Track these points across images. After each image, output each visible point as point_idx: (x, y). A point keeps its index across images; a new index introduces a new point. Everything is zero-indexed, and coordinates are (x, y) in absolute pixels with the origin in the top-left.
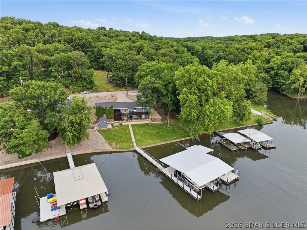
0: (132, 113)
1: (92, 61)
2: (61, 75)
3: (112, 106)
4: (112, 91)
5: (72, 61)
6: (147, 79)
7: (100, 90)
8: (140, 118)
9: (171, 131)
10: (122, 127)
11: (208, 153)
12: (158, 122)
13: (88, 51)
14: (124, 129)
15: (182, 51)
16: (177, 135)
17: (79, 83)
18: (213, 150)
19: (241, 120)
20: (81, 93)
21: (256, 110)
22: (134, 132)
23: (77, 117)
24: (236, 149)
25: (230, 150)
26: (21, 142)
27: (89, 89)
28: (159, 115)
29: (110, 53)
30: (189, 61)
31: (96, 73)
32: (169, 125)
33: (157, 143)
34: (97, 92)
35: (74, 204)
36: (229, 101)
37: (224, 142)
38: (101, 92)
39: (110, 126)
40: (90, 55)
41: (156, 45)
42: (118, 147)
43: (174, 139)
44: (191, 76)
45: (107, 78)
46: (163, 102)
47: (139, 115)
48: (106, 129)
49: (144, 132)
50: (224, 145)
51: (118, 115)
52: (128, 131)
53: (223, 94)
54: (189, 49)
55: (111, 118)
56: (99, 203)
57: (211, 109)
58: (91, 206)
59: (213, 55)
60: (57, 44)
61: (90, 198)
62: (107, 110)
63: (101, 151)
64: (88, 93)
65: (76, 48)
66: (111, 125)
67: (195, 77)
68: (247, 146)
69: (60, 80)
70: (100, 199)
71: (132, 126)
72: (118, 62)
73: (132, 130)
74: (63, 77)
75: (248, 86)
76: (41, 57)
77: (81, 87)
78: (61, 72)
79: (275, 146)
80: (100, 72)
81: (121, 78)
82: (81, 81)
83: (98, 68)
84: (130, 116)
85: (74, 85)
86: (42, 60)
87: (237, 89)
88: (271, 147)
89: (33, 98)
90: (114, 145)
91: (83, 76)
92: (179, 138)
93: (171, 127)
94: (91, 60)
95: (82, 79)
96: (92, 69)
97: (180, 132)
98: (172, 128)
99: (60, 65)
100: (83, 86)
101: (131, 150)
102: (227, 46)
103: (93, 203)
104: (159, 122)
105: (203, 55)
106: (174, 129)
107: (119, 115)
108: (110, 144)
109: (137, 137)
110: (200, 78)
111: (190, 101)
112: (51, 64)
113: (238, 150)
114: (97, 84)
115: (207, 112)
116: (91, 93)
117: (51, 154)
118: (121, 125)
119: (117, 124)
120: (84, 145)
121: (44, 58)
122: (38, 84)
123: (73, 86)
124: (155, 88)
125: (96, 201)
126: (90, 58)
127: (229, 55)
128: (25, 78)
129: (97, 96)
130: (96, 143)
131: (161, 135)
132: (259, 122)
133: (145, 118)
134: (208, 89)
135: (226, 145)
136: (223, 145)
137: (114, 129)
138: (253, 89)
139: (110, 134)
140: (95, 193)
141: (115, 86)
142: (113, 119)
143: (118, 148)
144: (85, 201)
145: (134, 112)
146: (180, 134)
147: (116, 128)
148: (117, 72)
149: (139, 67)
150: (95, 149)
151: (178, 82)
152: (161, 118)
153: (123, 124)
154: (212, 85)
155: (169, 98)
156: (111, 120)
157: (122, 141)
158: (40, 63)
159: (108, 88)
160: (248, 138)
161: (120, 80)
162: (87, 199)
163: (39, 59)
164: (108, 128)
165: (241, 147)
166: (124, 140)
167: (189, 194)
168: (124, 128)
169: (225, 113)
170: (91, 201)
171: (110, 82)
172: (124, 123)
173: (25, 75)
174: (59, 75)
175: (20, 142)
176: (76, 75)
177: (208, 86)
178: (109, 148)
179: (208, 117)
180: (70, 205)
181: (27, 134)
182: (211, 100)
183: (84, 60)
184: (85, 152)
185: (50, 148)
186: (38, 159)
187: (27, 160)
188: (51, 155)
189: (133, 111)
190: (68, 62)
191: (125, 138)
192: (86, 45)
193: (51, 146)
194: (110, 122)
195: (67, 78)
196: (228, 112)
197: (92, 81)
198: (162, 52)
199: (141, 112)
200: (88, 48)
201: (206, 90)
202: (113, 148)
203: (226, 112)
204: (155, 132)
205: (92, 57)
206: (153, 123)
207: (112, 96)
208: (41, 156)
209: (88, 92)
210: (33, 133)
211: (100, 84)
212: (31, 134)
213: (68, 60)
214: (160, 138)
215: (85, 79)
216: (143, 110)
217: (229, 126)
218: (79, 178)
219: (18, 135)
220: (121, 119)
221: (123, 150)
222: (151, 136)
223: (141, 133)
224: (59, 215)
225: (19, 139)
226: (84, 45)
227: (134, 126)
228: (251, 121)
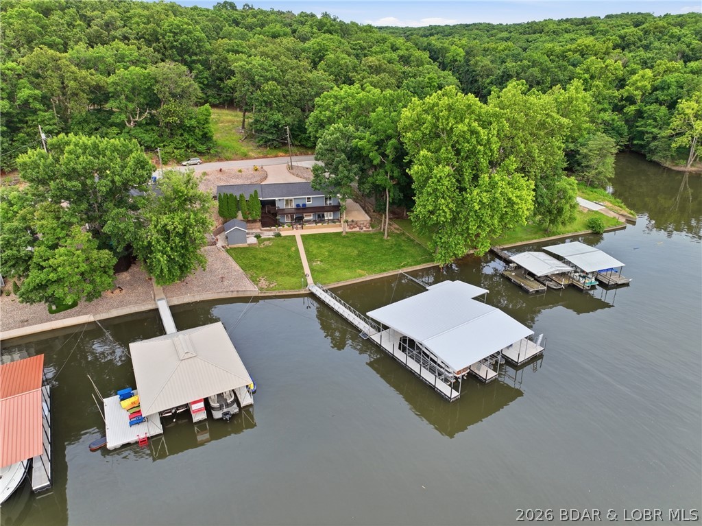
0: (302, 209)
1: (207, 85)
2: (134, 122)
3: (256, 192)
4: (255, 158)
5: (158, 86)
6: (335, 129)
7: (228, 155)
8: (321, 219)
9: (391, 249)
10: (279, 241)
11: (476, 298)
12: (362, 229)
13: (194, 62)
14: (284, 247)
15: (418, 60)
16: (405, 258)
17: (178, 139)
18: (488, 291)
19: (552, 221)
20: (184, 163)
21: (588, 199)
22: (307, 251)
23: (177, 219)
24: (540, 287)
25: (527, 292)
26: (53, 276)
27: (200, 154)
28: (364, 212)
29: (248, 67)
30: (435, 84)
31: (215, 114)
32: (388, 236)
33: (361, 276)
34: (220, 160)
35: (178, 412)
36: (526, 178)
37: (513, 274)
38: (230, 160)
39: (252, 240)
40: (200, 72)
41: (356, 45)
42: (271, 286)
43: (399, 268)
44: (438, 120)
45: (243, 127)
46: (373, 183)
47: (319, 214)
48: (245, 245)
49: (330, 252)
50: (513, 279)
51: (269, 214)
52: (293, 249)
53: (513, 163)
54: (435, 55)
55: (254, 221)
56: (234, 409)
57: (485, 198)
58: (217, 415)
59: (490, 70)
60: (120, 46)
61: (213, 398)
62: (244, 203)
63: (235, 295)
64: (200, 164)
65: (167, 53)
66: (255, 237)
67: (448, 123)
68: (564, 282)
69: (132, 132)
70: (237, 401)
71: (302, 239)
72: (266, 87)
73: (304, 248)
74: (138, 124)
75: (572, 142)
76: (85, 78)
77: (182, 148)
78: (133, 113)
79: (627, 282)
80: (226, 112)
81: (276, 126)
82: (182, 135)
83: (220, 103)
84: (298, 217)
85: (165, 143)
86: (88, 84)
87: (546, 149)
88: (619, 283)
89: (72, 174)
90: (262, 281)
91: (187, 123)
92: (411, 265)
93: (392, 241)
94: (204, 85)
95: (184, 130)
96: (207, 106)
97: (412, 251)
98: (394, 242)
99: (131, 96)
100: (188, 146)
101: (302, 292)
102: (525, 45)
103: (221, 408)
104: (364, 229)
105: (468, 70)
106: (399, 245)
107: (272, 214)
108: (255, 281)
109: (314, 263)
110: (460, 126)
111: (436, 180)
112: (110, 95)
113: (543, 291)
114: (220, 142)
115: (475, 204)
116: (206, 162)
117: (122, 304)
118: (278, 235)
119: (268, 233)
120: (195, 282)
121: (92, 80)
122: (83, 143)
123: (164, 146)
124: (356, 149)
125: (228, 405)
126: (201, 79)
127: (529, 67)
128: (51, 128)
129: (221, 170)
130: (222, 278)
131: (370, 258)
132: (593, 227)
133: (333, 221)
134: (480, 151)
135: (516, 281)
136: (509, 280)
137: (262, 246)
138: (584, 151)
139: (255, 257)
140: (225, 388)
141: (260, 146)
142: (259, 224)
143: (273, 289)
144: (202, 405)
145: (307, 206)
146: (413, 256)
147: (267, 243)
148: (265, 111)
149: (317, 99)
150: (220, 291)
151: (409, 135)
152: (369, 219)
153: (283, 234)
154: (488, 141)
155: (386, 173)
156: (254, 224)
157: (280, 273)
158: (83, 91)
159: (244, 149)
160: (568, 263)
161: (273, 130)
162: (206, 401)
163: (81, 83)
164: (248, 242)
165: (552, 284)
166: (286, 269)
167: (432, 388)
168: (286, 242)
169: (516, 207)
170: (215, 404)
171: (249, 137)
172: (286, 232)
173: (51, 122)
174: (129, 122)
175: (50, 277)
176: (170, 119)
177: (478, 142)
178: (251, 289)
179: (478, 216)
180: (171, 414)
181: (66, 258)
182: (484, 177)
183: (187, 84)
184: (198, 298)
185: (118, 291)
186: (94, 315)
187: (69, 316)
188: (122, 306)
189: (304, 205)
190: (149, 88)
191: (287, 265)
192: (190, 48)
193: (121, 285)
194: (252, 229)
195: (148, 127)
196: (524, 205)
197: (206, 133)
198: (371, 62)
199: (324, 207)
200: (196, 54)
201: (473, 152)
202: (261, 289)
203: (518, 204)
204: (356, 252)
205: (205, 75)
206: (350, 230)
207: (256, 170)
208: (100, 308)
209: (199, 161)
210: (78, 256)
211: (227, 142)
212: (75, 259)
213: (149, 84)
214: (368, 265)
215: (190, 130)
216: (328, 202)
217: (524, 236)
218: (187, 356)
219: (45, 260)
220: (277, 223)
221: (284, 293)
222: (347, 262)
223: (324, 255)
224: (148, 435)
225: (47, 269)
226: (184, 47)
227: (306, 239)
228: (575, 225)
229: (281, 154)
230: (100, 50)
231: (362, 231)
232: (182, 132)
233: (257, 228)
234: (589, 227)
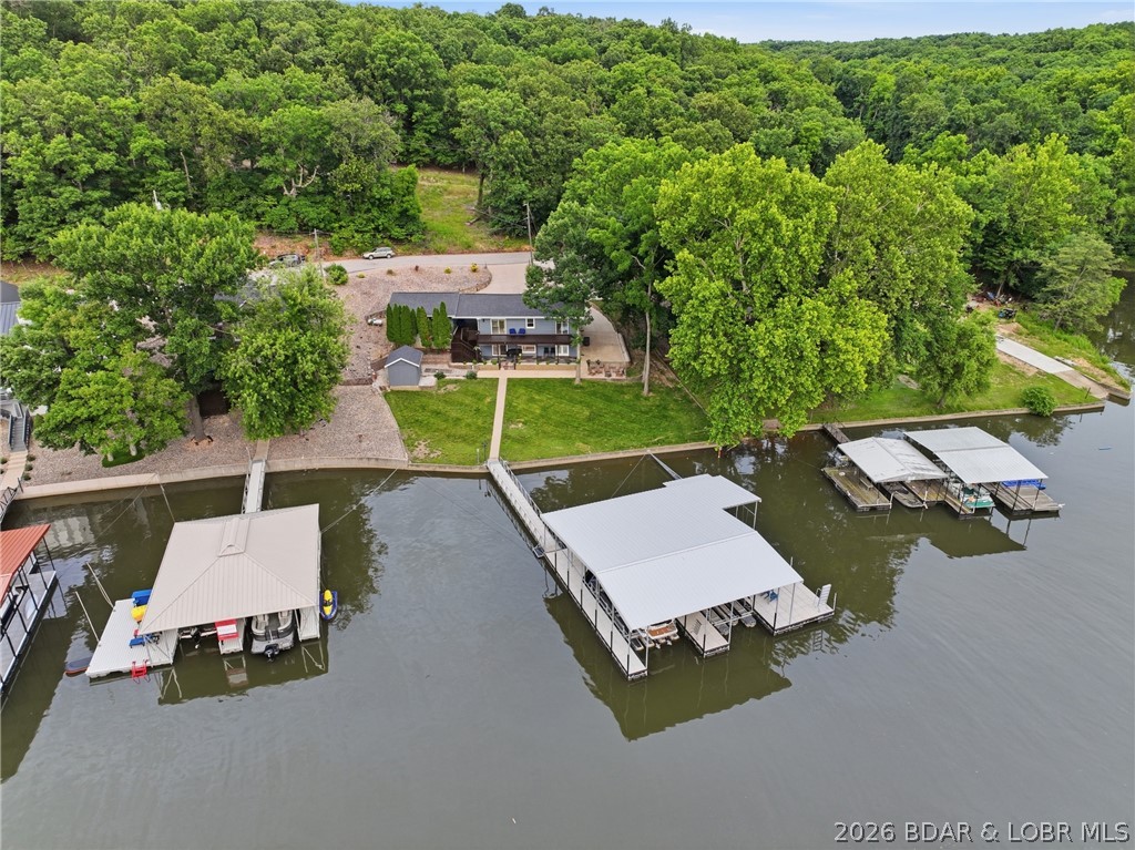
0: (519, 337)
1: (435, 134)
2: (297, 188)
3: (443, 304)
4: (483, 252)
5: (333, 135)
6: (564, 210)
7: (443, 245)
8: (549, 355)
9: (646, 413)
10: (472, 386)
11: (731, 511)
12: (610, 376)
13: (416, 98)
14: (475, 395)
16: (665, 430)
17: (360, 218)
18: (759, 499)
19: (945, 388)
20: (367, 255)
21: (1045, 353)
22: (508, 405)
23: (281, 339)
24: (881, 501)
25: (853, 507)
26: (83, 412)
27: (397, 241)
28: (624, 349)
29: (482, 107)
30: (817, 139)
31: (428, 180)
32: (650, 391)
33: (579, 453)
34: (427, 252)
37: (843, 474)
38: (443, 253)
39: (429, 381)
40: (426, 115)
41: (694, 72)
42: (432, 456)
43: (647, 446)
45: (480, 203)
47: (548, 346)
48: (415, 388)
49: (544, 409)
50: (838, 483)
51: (466, 342)
52: (488, 400)
55: (441, 351)
56: (287, 642)
57: (779, 337)
58: (258, 647)
59: (934, 115)
60: (297, 74)
61: (261, 619)
62: (423, 321)
63: (372, 464)
64: (392, 257)
65: (376, 86)
66: (436, 376)
68: (929, 496)
69: (292, 205)
70: (294, 629)
71: (508, 386)
72: (507, 140)
73: (506, 399)
74: (302, 193)
76: (226, 122)
77: (367, 232)
78: (294, 174)
79: (1055, 508)
81: (518, 201)
82: (368, 211)
83: (454, 164)
84: (512, 349)
85: (342, 223)
86: (229, 131)
88: (1037, 509)
90: (422, 447)
91: (376, 192)
92: (670, 443)
93: (654, 399)
94: (431, 134)
95: (373, 204)
96: (412, 167)
97: (683, 419)
98: (657, 403)
99: (293, 149)
100: (376, 229)
101: (476, 470)
103: (266, 637)
104: (614, 376)
105: (897, 116)
106: (665, 408)
107: (471, 341)
108: (409, 444)
109: (513, 426)
111: (697, 303)
112: (263, 148)
113: (884, 510)
114: (430, 225)
115: (761, 349)
116: (405, 254)
117: (204, 462)
118: (472, 376)
119: (458, 372)
120: (320, 439)
121: (238, 125)
123: (340, 227)
124: (591, 245)
125: (278, 635)
126: (428, 125)
127: (1001, 110)
128: (175, 194)
129: (417, 268)
130: (360, 436)
131: (607, 424)
132: (1031, 404)
133: (568, 360)
134: (776, 257)
135: (842, 486)
136: (831, 483)
137: (442, 391)
138: (1048, 264)
139: (423, 408)
140: (284, 605)
141: (496, 233)
142: (448, 356)
143: (433, 461)
144: (238, 628)
145: (528, 333)
146: (680, 428)
147: (450, 387)
148: (503, 178)
149: (577, 161)
150: (352, 456)
151: (666, 224)
152: (627, 359)
153: (480, 375)
155: (645, 286)
156: (440, 356)
157: (454, 436)
158: (223, 141)
159: (469, 237)
161: (513, 208)
162: (247, 622)
163: (223, 130)
164: (422, 384)
165: (905, 499)
166: (464, 432)
167: (609, 652)
168: (480, 389)
169: (842, 357)
170: (260, 631)
171: (482, 218)
172: (486, 371)
173: (177, 186)
174: (289, 187)
175: (78, 413)
176: (349, 187)
178: (399, 458)
181: (101, 387)
182: (783, 303)
183: (380, 132)
184: (317, 465)
185: (205, 441)
186: (160, 475)
187: (128, 473)
188: (203, 465)
189: (523, 331)
190: (318, 140)
191: (469, 425)
192: (412, 77)
193: (211, 435)
194: (436, 363)
195: (318, 198)
196: (857, 355)
197: (407, 210)
198: (706, 100)
199: (554, 336)
200: (420, 87)
202: (414, 460)
203: (847, 352)
204: (587, 413)
205: (434, 120)
206: (590, 377)
207: (475, 271)
208: (172, 465)
209: (390, 252)
210: (122, 386)
211: (446, 225)
212: (116, 389)
213: (319, 132)
214: (599, 437)
215: (382, 204)
216: (562, 329)
217: (893, 409)
218: (230, 551)
219: (75, 388)
220: (477, 358)
221: (447, 470)
222: (566, 429)
223: (533, 413)
224: (148, 664)
225: (76, 401)
226: (403, 75)
227: (514, 386)
228: (999, 398)
230: (266, 78)
231: (609, 380)
232: (370, 206)
233: (444, 364)
234: (1023, 403)
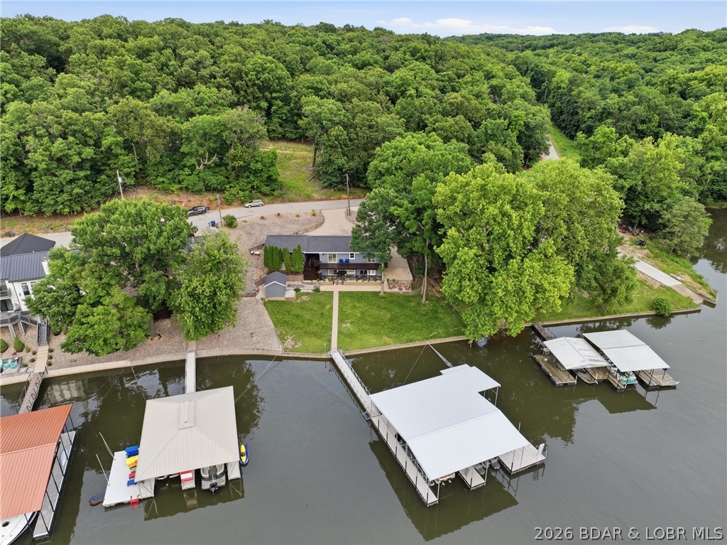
0: (344, 265)
1: (286, 120)
2: (204, 165)
3: (299, 246)
4: (318, 200)
5: (227, 132)
6: (376, 193)
7: (292, 196)
8: (363, 276)
9: (425, 315)
10: (317, 297)
11: (482, 393)
12: (402, 290)
13: (276, 99)
14: (319, 303)
16: (437, 328)
17: (243, 182)
18: (500, 385)
19: (606, 301)
20: (247, 205)
21: (664, 271)
22: (341, 310)
23: (207, 282)
24: (571, 380)
25: (553, 383)
27: (265, 195)
28: (409, 271)
29: (318, 110)
30: (522, 122)
31: (291, 149)
32: (426, 299)
33: (386, 344)
34: (283, 201)
35: (171, 477)
37: (546, 360)
38: (293, 201)
39: (291, 294)
40: (279, 108)
42: (296, 347)
43: (427, 339)
44: (469, 201)
45: (314, 165)
46: (411, 249)
47: (363, 270)
48: (283, 299)
49: (363, 313)
50: (544, 366)
51: (313, 268)
52: (328, 307)
55: (297, 273)
56: (221, 482)
58: (206, 485)
59: (593, 103)
60: (201, 89)
61: (205, 469)
62: (286, 255)
63: (260, 353)
64: (262, 206)
65: (249, 91)
66: (295, 290)
68: (598, 377)
69: (201, 175)
70: (226, 472)
71: (339, 297)
72: (334, 132)
73: (339, 306)
74: (207, 167)
75: (658, 202)
76: (161, 126)
77: (247, 190)
78: (203, 156)
79: (674, 384)
80: (302, 146)
81: (340, 169)
82: (248, 177)
83: (296, 138)
84: (341, 271)
85: (232, 185)
86: (163, 131)
88: (663, 385)
90: (289, 340)
91: (252, 166)
92: (440, 337)
93: (429, 305)
94: (283, 120)
95: (250, 172)
97: (448, 319)
98: (431, 308)
99: (202, 141)
100: (253, 187)
101: (324, 356)
102: (648, 66)
103: (210, 479)
104: (404, 290)
105: (570, 100)
106: (436, 312)
107: (315, 268)
108: (282, 338)
109: (344, 325)
111: (460, 262)
112: (183, 140)
113: (572, 385)
114: (285, 183)
115: (499, 290)
116: (269, 203)
118: (317, 290)
119: (308, 287)
120: (227, 336)
121: (168, 126)
123: (230, 187)
125: (217, 477)
126: (281, 114)
127: (634, 104)
128: (129, 170)
129: (279, 215)
130: (252, 334)
131: (401, 324)
132: (657, 309)
133: (375, 278)
135: (546, 368)
136: (539, 366)
137: (299, 301)
139: (288, 312)
140: (218, 461)
141: (326, 187)
142: (301, 277)
143: (297, 350)
144: (190, 475)
145: (351, 262)
146: (446, 327)
147: (304, 298)
148: (331, 156)
149: (378, 149)
150: (247, 347)
152: (411, 278)
153: (322, 288)
155: (425, 241)
156: (296, 276)
157: (309, 332)
159: (309, 190)
160: (607, 359)
161: (337, 173)
162: (198, 472)
163: (158, 131)
164: (286, 296)
165: (584, 377)
166: (314, 329)
168: (322, 299)
169: (547, 294)
170: (205, 475)
171: (317, 175)
172: (325, 286)
173: (130, 165)
174: (199, 164)
175: (88, 333)
176: (236, 164)
177: (509, 226)
178: (276, 348)
179: (502, 301)
180: (164, 478)
181: (101, 317)
183: (255, 130)
184: (226, 352)
185: (157, 338)
186: (131, 361)
187: (111, 359)
188: (157, 354)
189: (347, 261)
190: (217, 135)
191: (317, 325)
192: (271, 86)
193: (160, 333)
194: (294, 280)
195: (217, 170)
196: (556, 293)
197: (271, 176)
198: (454, 98)
199: (367, 264)
200: (276, 91)
202: (286, 349)
203: (550, 290)
204: (389, 316)
205: (284, 111)
206: (389, 290)
207: (314, 215)
208: (138, 354)
209: (261, 202)
210: (113, 315)
211: (294, 182)
212: (109, 317)
213: (219, 131)
214: (397, 333)
215: (256, 173)
216: (372, 259)
217: (574, 312)
218: (186, 425)
219: (86, 316)
220: (320, 277)
221: (306, 356)
222: (377, 327)
223: (356, 316)
224: (140, 497)
225: (86, 325)
226: (266, 84)
227: (343, 297)
228: (638, 303)
229: (344, 196)
230: (184, 94)
231: (401, 292)
232: (249, 174)
233: (299, 281)
234: (652, 308)
